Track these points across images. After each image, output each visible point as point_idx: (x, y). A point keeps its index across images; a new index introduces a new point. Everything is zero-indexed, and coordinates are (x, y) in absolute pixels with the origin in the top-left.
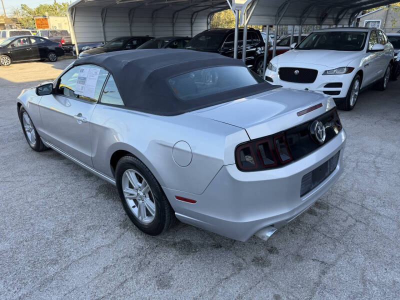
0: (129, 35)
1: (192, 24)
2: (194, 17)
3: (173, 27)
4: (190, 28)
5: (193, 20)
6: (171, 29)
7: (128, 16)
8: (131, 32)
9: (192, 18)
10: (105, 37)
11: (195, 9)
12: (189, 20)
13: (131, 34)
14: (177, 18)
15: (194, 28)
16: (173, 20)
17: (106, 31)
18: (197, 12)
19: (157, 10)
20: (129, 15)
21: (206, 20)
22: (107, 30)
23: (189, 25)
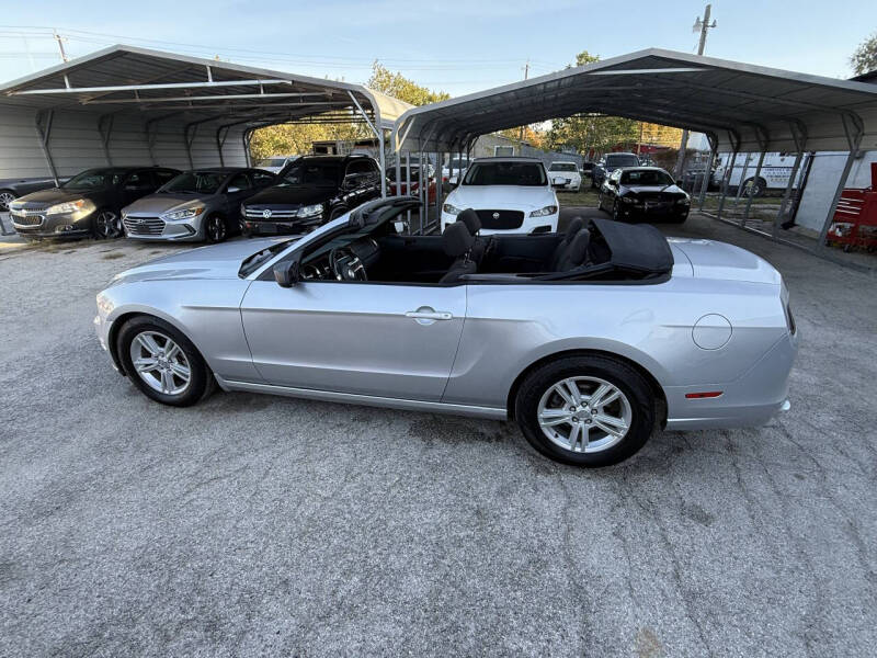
0: (105, 164)
1: (220, 147)
2: (222, 133)
3: (188, 150)
4: (217, 153)
5: (221, 140)
6: (184, 153)
7: (97, 128)
8: (109, 158)
9: (218, 137)
10: (54, 169)
11: (222, 122)
12: (215, 140)
13: (110, 163)
14: (194, 135)
15: (224, 154)
16: (186, 139)
17: (53, 156)
18: (228, 126)
19: (154, 120)
20: (100, 127)
21: (241, 141)
22: (55, 153)
23: (215, 147)
